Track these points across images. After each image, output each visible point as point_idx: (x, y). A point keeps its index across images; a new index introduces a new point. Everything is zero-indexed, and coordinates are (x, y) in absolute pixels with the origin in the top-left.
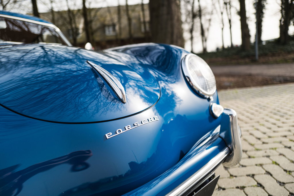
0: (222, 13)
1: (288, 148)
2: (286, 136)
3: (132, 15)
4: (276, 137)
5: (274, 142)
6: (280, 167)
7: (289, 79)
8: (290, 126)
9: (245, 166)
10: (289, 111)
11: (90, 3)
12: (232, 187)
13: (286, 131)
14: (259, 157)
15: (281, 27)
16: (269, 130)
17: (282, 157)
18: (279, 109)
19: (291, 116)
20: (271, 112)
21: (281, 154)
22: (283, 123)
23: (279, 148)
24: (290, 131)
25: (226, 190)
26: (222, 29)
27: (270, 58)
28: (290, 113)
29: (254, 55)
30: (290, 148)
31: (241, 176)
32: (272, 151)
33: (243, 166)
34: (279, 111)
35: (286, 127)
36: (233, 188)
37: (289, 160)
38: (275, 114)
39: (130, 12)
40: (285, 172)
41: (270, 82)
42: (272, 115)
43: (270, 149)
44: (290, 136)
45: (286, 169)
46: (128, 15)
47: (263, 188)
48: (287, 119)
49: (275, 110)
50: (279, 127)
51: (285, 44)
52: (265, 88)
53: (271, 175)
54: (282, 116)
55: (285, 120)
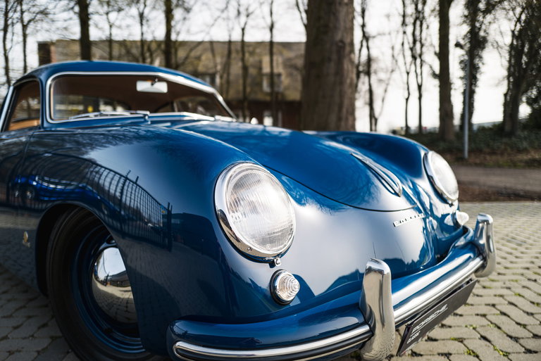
0: (408, 73)
1: (533, 281)
2: (528, 269)
3: (251, 60)
4: (515, 268)
5: (514, 274)
6: (526, 299)
7: (522, 193)
8: (532, 257)
9: (481, 296)
10: (529, 238)
11: (178, 34)
12: (471, 313)
13: (527, 262)
14: (496, 288)
15: (506, 105)
16: (504, 260)
17: (525, 289)
18: (514, 235)
19: (531, 245)
20: (503, 239)
21: (524, 287)
22: (522, 253)
23: (521, 281)
24: (533, 263)
25: (464, 317)
26: (407, 100)
27: (488, 157)
28: (531, 241)
29: (461, 150)
30: (535, 281)
31: (479, 305)
32: (512, 283)
33: (478, 296)
34: (513, 238)
35: (527, 258)
36: (472, 315)
37: (535, 292)
38: (509, 241)
39: (247, 55)
40: (531, 304)
41: (493, 197)
42: (504, 242)
43: (509, 280)
44: (533, 268)
45: (533, 300)
46: (243, 60)
47: (509, 316)
48: (527, 248)
49: (507, 236)
50: (517, 257)
51: (511, 134)
52: (486, 204)
53: (516, 306)
54: (520, 245)
55: (524, 250)
